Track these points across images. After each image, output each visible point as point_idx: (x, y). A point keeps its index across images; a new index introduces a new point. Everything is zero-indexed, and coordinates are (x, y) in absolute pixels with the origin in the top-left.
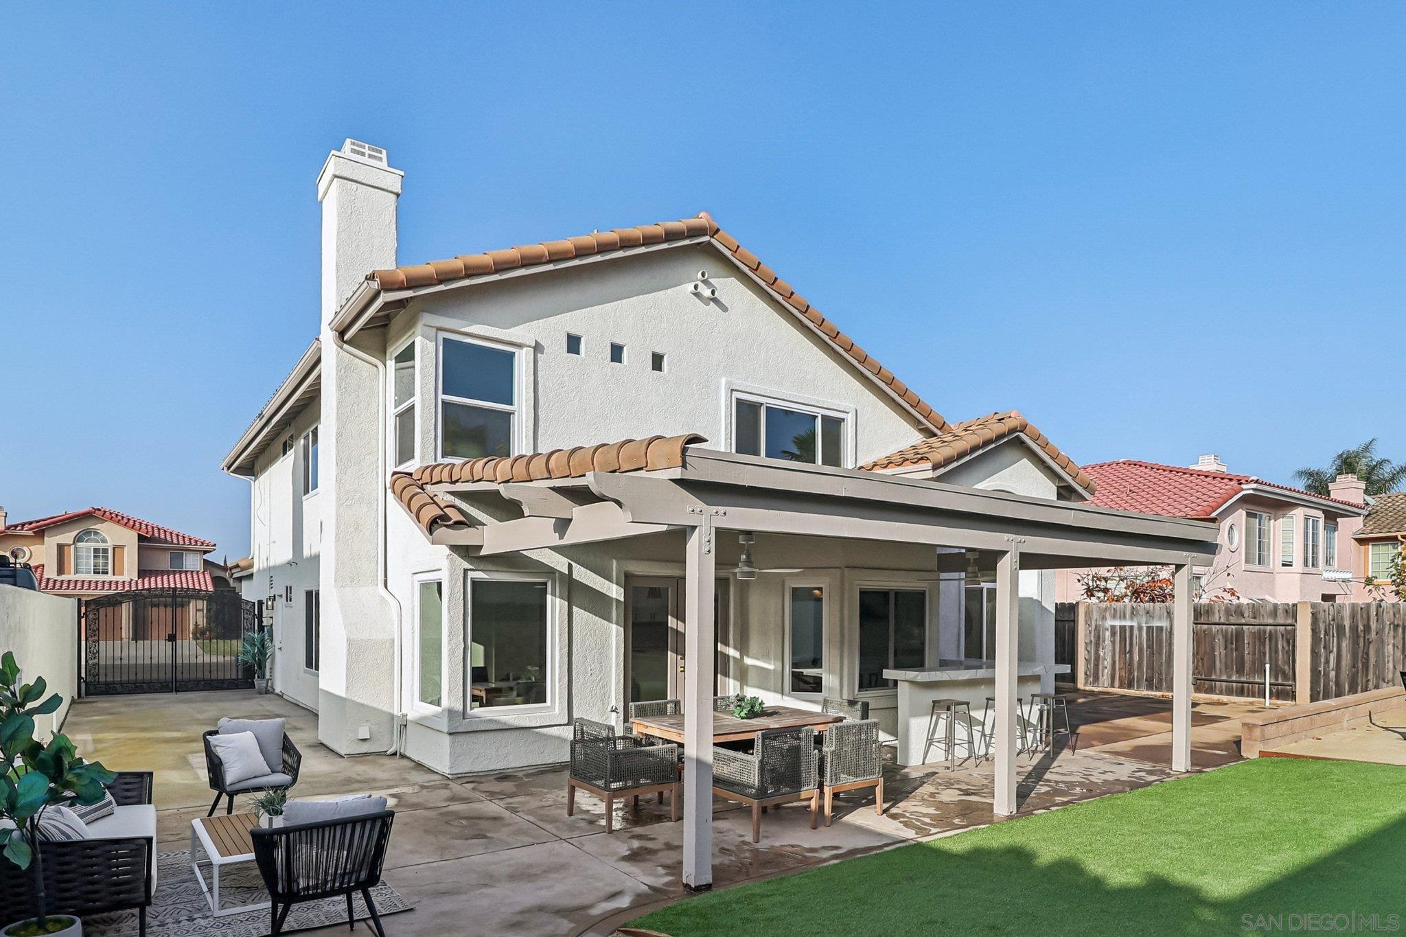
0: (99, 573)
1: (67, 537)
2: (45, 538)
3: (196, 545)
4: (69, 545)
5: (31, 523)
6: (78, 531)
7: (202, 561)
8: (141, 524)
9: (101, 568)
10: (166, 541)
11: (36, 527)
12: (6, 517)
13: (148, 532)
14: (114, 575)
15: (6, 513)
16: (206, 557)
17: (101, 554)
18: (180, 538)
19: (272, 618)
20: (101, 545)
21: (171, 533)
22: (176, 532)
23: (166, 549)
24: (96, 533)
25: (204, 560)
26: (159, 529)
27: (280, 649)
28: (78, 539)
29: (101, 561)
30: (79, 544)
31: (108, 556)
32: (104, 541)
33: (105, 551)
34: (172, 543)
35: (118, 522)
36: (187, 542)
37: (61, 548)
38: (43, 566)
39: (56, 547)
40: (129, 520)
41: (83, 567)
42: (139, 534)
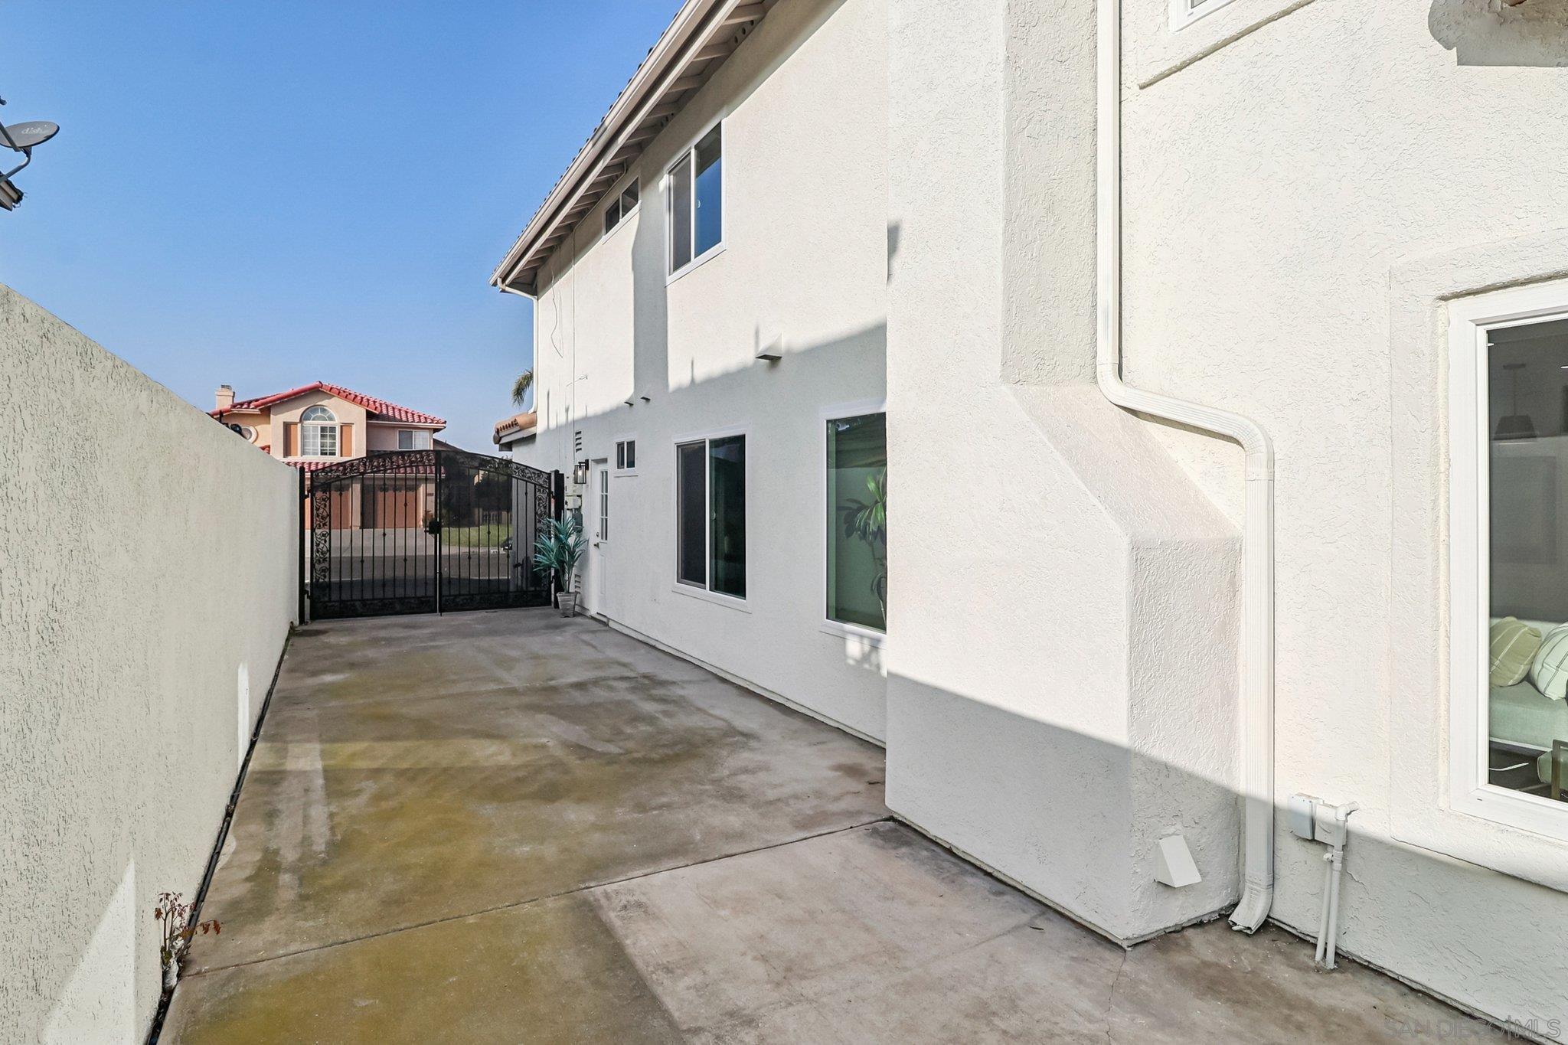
0: (326, 454)
1: (293, 415)
2: (271, 416)
3: (426, 422)
4: (296, 424)
5: (257, 400)
6: (305, 408)
7: (432, 441)
8: (368, 400)
9: (328, 448)
10: (394, 419)
11: (262, 404)
12: (233, 397)
13: (376, 408)
14: (341, 456)
15: (234, 393)
16: (436, 436)
17: (328, 434)
18: (409, 415)
19: (580, 496)
20: (328, 424)
21: (400, 410)
22: (404, 409)
23: (394, 427)
24: (324, 410)
25: (434, 440)
26: (387, 406)
27: (597, 545)
28: (304, 417)
29: (328, 441)
30: (306, 423)
31: (335, 436)
32: (331, 419)
33: (333, 429)
34: (401, 420)
35: (346, 397)
36: (416, 419)
37: (287, 427)
38: (269, 447)
39: (282, 426)
40: (356, 396)
41: (310, 448)
42: (367, 410)
